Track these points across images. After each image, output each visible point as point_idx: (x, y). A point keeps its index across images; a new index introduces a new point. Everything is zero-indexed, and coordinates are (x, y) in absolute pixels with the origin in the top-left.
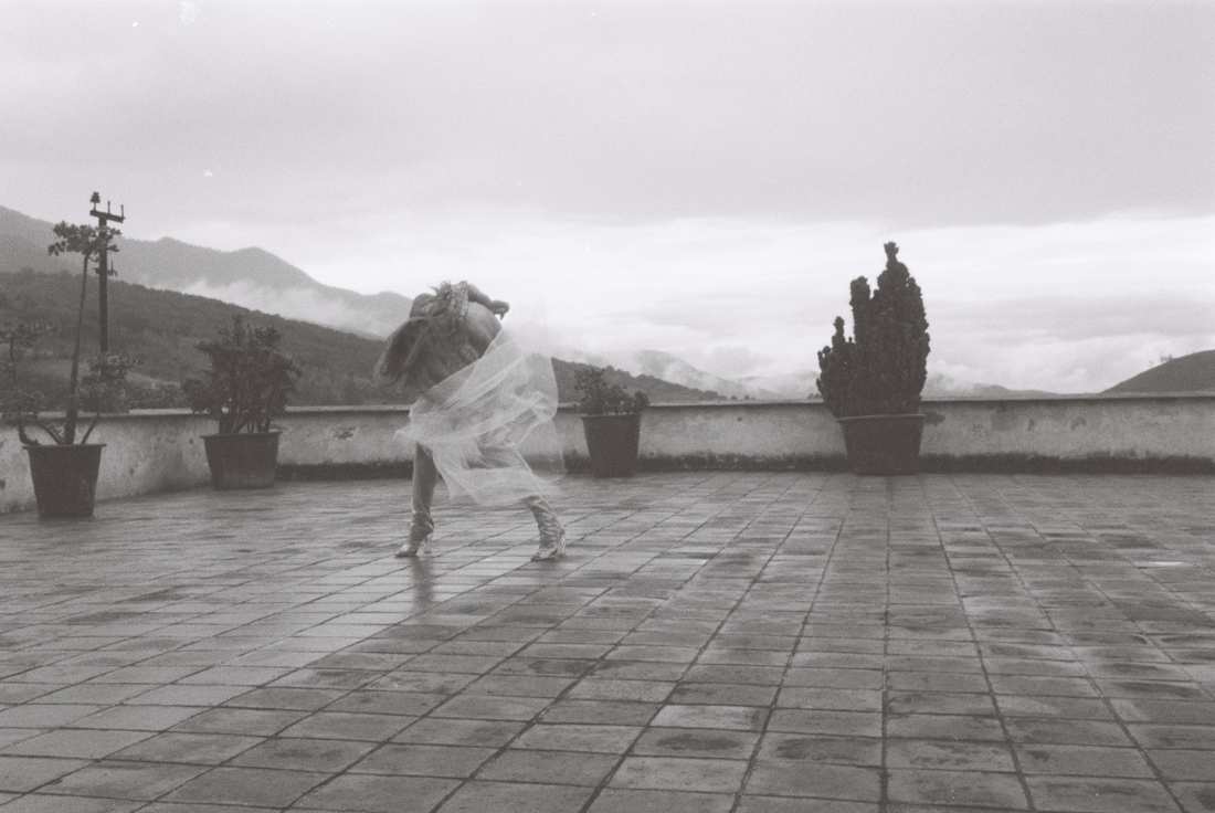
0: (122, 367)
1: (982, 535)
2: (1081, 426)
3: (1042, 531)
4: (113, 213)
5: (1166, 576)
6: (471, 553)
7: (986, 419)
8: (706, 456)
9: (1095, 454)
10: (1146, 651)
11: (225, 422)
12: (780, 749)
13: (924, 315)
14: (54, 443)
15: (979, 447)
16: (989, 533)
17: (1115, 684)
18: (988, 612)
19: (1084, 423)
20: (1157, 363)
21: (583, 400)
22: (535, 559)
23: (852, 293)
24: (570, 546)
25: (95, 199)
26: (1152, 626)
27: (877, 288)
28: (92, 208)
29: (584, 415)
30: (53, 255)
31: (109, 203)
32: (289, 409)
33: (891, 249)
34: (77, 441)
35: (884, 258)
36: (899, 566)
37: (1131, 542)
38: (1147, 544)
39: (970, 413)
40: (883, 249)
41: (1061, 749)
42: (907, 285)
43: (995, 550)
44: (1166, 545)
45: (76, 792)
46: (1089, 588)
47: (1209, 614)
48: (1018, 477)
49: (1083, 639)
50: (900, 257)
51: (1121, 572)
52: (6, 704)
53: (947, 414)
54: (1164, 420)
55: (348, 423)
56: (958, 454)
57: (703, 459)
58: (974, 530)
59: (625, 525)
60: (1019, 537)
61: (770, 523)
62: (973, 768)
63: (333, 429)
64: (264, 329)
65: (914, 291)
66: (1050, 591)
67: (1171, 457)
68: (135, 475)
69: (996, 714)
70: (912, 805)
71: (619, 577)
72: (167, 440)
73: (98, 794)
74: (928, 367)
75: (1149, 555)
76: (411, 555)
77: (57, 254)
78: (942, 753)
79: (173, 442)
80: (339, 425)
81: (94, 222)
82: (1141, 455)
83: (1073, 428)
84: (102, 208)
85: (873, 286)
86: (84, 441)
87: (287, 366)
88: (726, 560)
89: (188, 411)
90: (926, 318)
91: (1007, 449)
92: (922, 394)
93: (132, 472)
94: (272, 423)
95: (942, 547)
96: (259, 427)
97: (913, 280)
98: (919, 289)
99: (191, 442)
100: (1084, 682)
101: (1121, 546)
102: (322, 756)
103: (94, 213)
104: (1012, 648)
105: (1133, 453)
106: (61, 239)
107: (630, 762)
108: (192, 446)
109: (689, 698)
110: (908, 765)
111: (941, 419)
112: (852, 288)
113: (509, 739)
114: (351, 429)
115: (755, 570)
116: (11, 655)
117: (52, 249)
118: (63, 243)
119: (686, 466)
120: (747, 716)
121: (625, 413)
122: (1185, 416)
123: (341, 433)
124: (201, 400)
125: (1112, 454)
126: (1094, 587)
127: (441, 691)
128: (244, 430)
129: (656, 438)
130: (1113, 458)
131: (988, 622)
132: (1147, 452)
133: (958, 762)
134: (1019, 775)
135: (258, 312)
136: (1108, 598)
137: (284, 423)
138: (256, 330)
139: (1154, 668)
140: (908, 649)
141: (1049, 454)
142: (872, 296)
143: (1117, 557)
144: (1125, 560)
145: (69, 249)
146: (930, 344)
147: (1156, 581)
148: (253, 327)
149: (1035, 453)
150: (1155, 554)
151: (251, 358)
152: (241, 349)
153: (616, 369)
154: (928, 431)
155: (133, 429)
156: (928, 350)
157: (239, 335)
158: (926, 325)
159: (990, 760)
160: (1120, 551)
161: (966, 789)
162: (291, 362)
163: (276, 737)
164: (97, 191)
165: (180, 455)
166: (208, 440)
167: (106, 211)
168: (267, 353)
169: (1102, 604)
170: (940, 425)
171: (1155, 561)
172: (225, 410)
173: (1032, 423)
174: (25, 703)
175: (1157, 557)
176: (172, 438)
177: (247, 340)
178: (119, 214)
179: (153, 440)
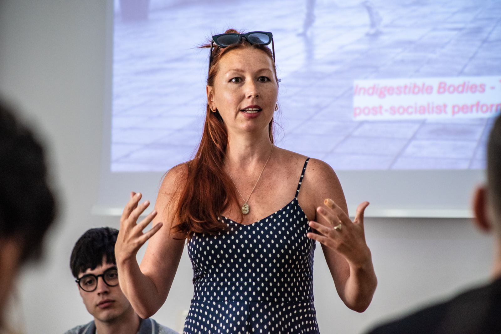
22: (367, 34)
24: (386, 26)
71: (410, 42)
76: (303, 35)
107: (414, 143)
115: (484, 35)
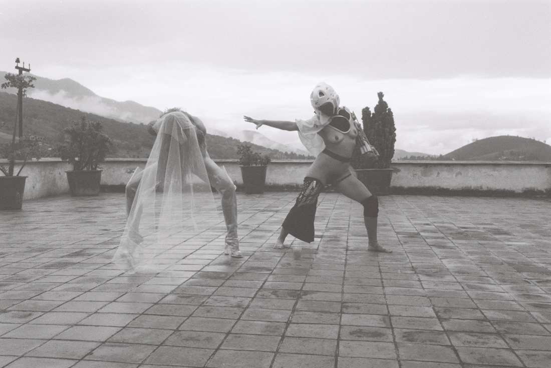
0: (37, 141)
1: (432, 227)
2: (459, 176)
3: (459, 226)
4: (26, 67)
5: (521, 250)
6: (211, 233)
7: (418, 171)
8: (295, 185)
9: (466, 187)
10: (532, 288)
11: (77, 165)
12: (404, 337)
13: (394, 125)
14: (4, 175)
15: (415, 183)
16: (435, 226)
17: (529, 304)
18: (456, 267)
19: (461, 174)
20: (471, 142)
21: (241, 159)
23: (363, 114)
25: (18, 61)
26: (528, 275)
27: (374, 112)
28: (16, 65)
29: (242, 166)
30: (4, 88)
31: (24, 63)
32: (107, 159)
33: (381, 95)
34: (15, 174)
35: (377, 99)
36: (405, 243)
37: (499, 232)
38: (506, 233)
39: (412, 168)
40: (377, 95)
41: (522, 336)
42: (387, 111)
43: (442, 235)
44: (514, 234)
45: (102, 359)
46: (492, 256)
47: (549, 269)
48: (433, 198)
49: (504, 281)
50: (384, 99)
51: (502, 247)
52: (42, 312)
53: (401, 168)
54: (496, 173)
55: (132, 166)
56: (406, 187)
57: (294, 186)
58: (428, 224)
59: (273, 219)
60: (450, 229)
61: (337, 219)
62: (490, 346)
63: (124, 169)
64: (95, 123)
65: (390, 114)
66: (477, 256)
67: (497, 190)
68: (35, 188)
69: (486, 319)
70: (475, 365)
72: (50, 173)
73: (113, 360)
74: (395, 148)
75: (509, 239)
77: (5, 88)
78: (475, 339)
79: (52, 174)
80: (128, 168)
81: (17, 72)
82: (485, 188)
83: (456, 176)
84: (20, 65)
85: (372, 111)
86: (18, 175)
87: (106, 140)
88: (329, 239)
89: (60, 160)
90: (395, 126)
91: (427, 185)
92: (392, 160)
93: (34, 187)
94: (98, 166)
95: (418, 234)
96: (92, 167)
97: (390, 109)
98: (392, 113)
99: (60, 174)
100: (514, 303)
101: (495, 234)
102: (204, 340)
103: (17, 67)
104: (475, 285)
105: (481, 188)
106: (8, 81)
108: (61, 175)
109: (350, 310)
110: (462, 345)
111: (399, 171)
112: (363, 112)
113: (283, 332)
114: (133, 169)
116: (27, 286)
117: (3, 86)
118: (9, 83)
119: (286, 189)
120: (380, 320)
121: (260, 165)
122: (504, 172)
123: (129, 171)
124: (65, 155)
125: (472, 188)
126: (494, 254)
127: (239, 306)
128: (85, 169)
129: (273, 176)
130: (473, 190)
131: (459, 272)
132: (488, 187)
133: (483, 343)
134: (511, 349)
135: (69, 108)
136: (503, 261)
137: (102, 166)
138: (91, 123)
139: (539, 296)
140: (432, 286)
141: (445, 187)
142: (371, 116)
143: (496, 240)
144: (500, 241)
145: (12, 86)
146: (396, 138)
147: (519, 252)
148: (90, 122)
149: (439, 187)
150: (512, 238)
151: (89, 137)
152: (85, 132)
153: (234, 138)
154: (394, 175)
155: (35, 168)
156: (395, 140)
157: (84, 125)
158: (395, 130)
159: (495, 342)
160: (497, 237)
161: (493, 357)
162: (108, 139)
163: (177, 330)
164: (18, 57)
165: (55, 179)
166: (69, 173)
167: (22, 67)
168: (97, 134)
169: (502, 264)
170: (399, 173)
171: (512, 242)
172: (77, 159)
173: (438, 173)
174: (50, 311)
175: (513, 240)
176: (51, 172)
177: (87, 128)
178: (28, 68)
179: (43, 173)
